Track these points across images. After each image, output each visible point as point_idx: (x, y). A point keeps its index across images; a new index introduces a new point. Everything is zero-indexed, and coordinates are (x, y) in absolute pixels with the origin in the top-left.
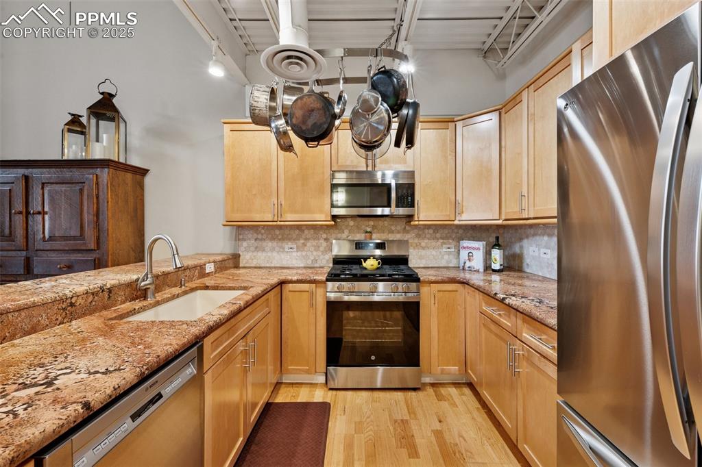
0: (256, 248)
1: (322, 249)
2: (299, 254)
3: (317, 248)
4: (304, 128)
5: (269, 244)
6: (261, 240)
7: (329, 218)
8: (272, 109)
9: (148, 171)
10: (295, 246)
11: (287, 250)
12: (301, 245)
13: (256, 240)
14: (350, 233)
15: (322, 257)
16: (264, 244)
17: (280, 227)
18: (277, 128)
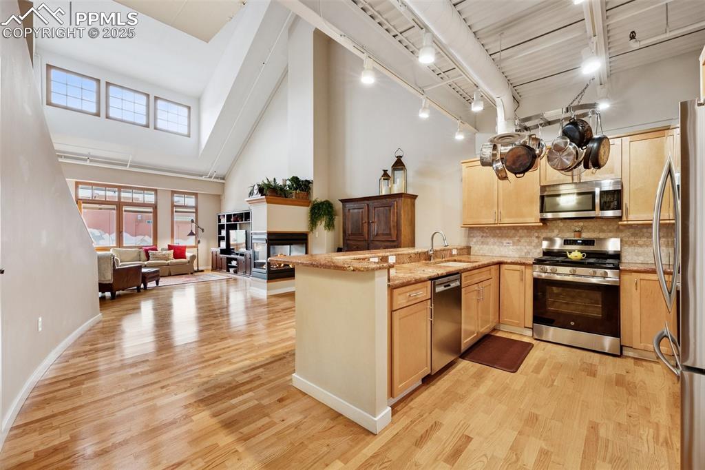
0: (482, 242)
1: (534, 244)
2: (515, 247)
3: (530, 243)
4: (514, 167)
5: (491, 240)
6: (485, 237)
7: (538, 221)
8: (494, 155)
9: (417, 196)
10: (511, 242)
11: (505, 244)
12: (515, 241)
13: (482, 237)
14: (559, 232)
15: (534, 250)
16: (488, 240)
17: (500, 228)
18: (497, 168)
